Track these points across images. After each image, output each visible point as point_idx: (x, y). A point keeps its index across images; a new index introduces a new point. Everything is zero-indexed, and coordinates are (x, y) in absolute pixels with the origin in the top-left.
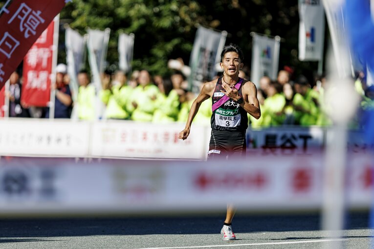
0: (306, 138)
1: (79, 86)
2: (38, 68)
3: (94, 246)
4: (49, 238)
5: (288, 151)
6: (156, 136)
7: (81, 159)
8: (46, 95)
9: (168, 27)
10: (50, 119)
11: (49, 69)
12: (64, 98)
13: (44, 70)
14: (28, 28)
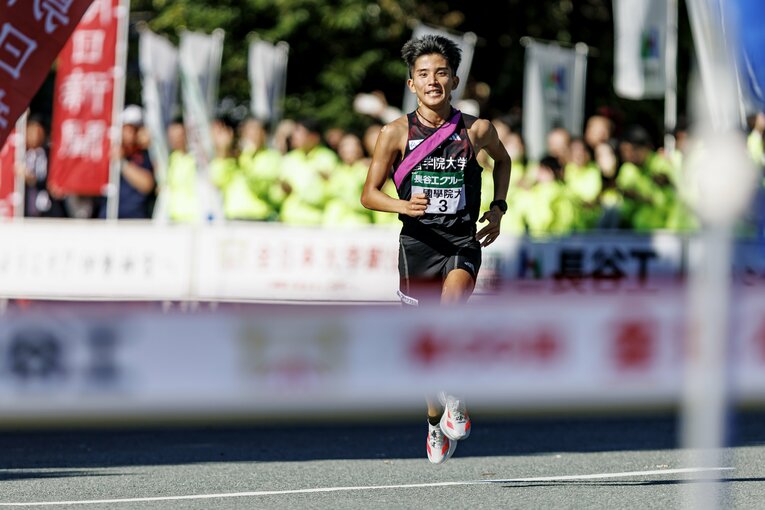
0: (645, 256)
1: (171, 151)
2: (84, 114)
3: (204, 485)
4: (108, 470)
5: (606, 285)
6: (331, 255)
7: (176, 304)
8: (101, 171)
9: (354, 27)
10: (107, 221)
11: (106, 117)
12: (138, 178)
13: (96, 118)
14: (52, 13)
